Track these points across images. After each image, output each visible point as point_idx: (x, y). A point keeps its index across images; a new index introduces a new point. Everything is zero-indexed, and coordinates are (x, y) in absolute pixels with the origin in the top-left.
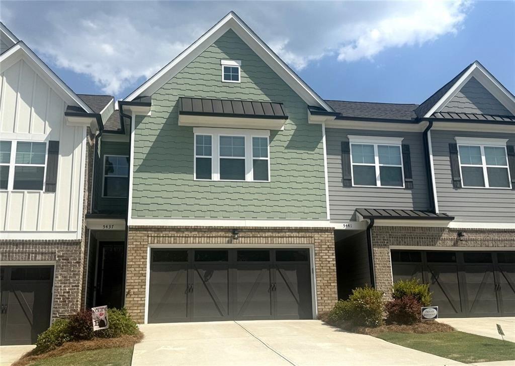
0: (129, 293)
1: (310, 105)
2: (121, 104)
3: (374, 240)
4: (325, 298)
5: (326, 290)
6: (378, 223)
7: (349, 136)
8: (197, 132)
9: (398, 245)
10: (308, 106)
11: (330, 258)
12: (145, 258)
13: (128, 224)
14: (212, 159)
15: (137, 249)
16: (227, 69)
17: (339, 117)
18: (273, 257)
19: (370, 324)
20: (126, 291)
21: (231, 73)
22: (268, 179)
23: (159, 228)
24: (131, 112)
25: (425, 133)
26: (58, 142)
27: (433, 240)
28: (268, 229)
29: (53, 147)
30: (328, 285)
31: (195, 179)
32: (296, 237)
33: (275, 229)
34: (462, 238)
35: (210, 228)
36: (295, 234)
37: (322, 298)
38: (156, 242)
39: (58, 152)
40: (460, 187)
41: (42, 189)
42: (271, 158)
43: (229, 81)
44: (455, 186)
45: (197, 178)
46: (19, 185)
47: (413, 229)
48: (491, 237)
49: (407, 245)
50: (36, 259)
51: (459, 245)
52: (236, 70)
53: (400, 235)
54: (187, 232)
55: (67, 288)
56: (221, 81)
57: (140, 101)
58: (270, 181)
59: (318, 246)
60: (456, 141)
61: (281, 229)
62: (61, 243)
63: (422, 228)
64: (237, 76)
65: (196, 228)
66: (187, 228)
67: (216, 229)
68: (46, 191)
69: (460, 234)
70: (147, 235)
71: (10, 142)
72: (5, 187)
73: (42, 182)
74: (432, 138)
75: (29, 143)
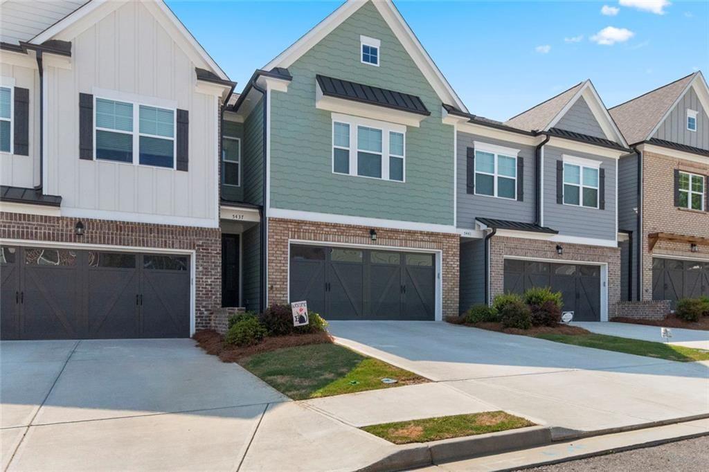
1: (446, 103)
3: (491, 249)
4: (449, 302)
6: (500, 233)
7: (474, 142)
8: (335, 118)
9: (510, 255)
10: (445, 105)
11: (455, 264)
12: (285, 253)
13: (268, 216)
14: (350, 152)
15: (277, 243)
16: (366, 49)
17: (472, 119)
20: (268, 286)
21: (370, 54)
22: (402, 180)
23: (299, 223)
24: (266, 85)
25: (539, 147)
26: (187, 112)
27: (537, 252)
28: (403, 232)
29: (183, 117)
30: (452, 289)
31: (333, 172)
32: (427, 241)
33: (409, 232)
34: (560, 251)
35: (349, 227)
36: (426, 238)
37: (446, 301)
38: (296, 236)
39: (187, 123)
40: (562, 203)
41: (172, 167)
42: (406, 157)
43: (368, 63)
44: (558, 202)
45: (335, 171)
46: (146, 159)
47: (524, 240)
48: (580, 251)
49: (518, 255)
50: (173, 247)
51: (556, 258)
52: (374, 51)
53: (513, 245)
54: (326, 229)
55: (209, 281)
56: (360, 62)
57: (279, 73)
58: (404, 181)
59: (446, 252)
60: (562, 159)
61: (415, 232)
62: (199, 231)
63: (530, 239)
64: (376, 59)
65: (335, 226)
66: (327, 225)
67: (354, 227)
68: (178, 169)
69: (558, 248)
70: (288, 229)
71: (131, 106)
72: (130, 160)
73: (172, 158)
74: (545, 153)
75: (154, 109)
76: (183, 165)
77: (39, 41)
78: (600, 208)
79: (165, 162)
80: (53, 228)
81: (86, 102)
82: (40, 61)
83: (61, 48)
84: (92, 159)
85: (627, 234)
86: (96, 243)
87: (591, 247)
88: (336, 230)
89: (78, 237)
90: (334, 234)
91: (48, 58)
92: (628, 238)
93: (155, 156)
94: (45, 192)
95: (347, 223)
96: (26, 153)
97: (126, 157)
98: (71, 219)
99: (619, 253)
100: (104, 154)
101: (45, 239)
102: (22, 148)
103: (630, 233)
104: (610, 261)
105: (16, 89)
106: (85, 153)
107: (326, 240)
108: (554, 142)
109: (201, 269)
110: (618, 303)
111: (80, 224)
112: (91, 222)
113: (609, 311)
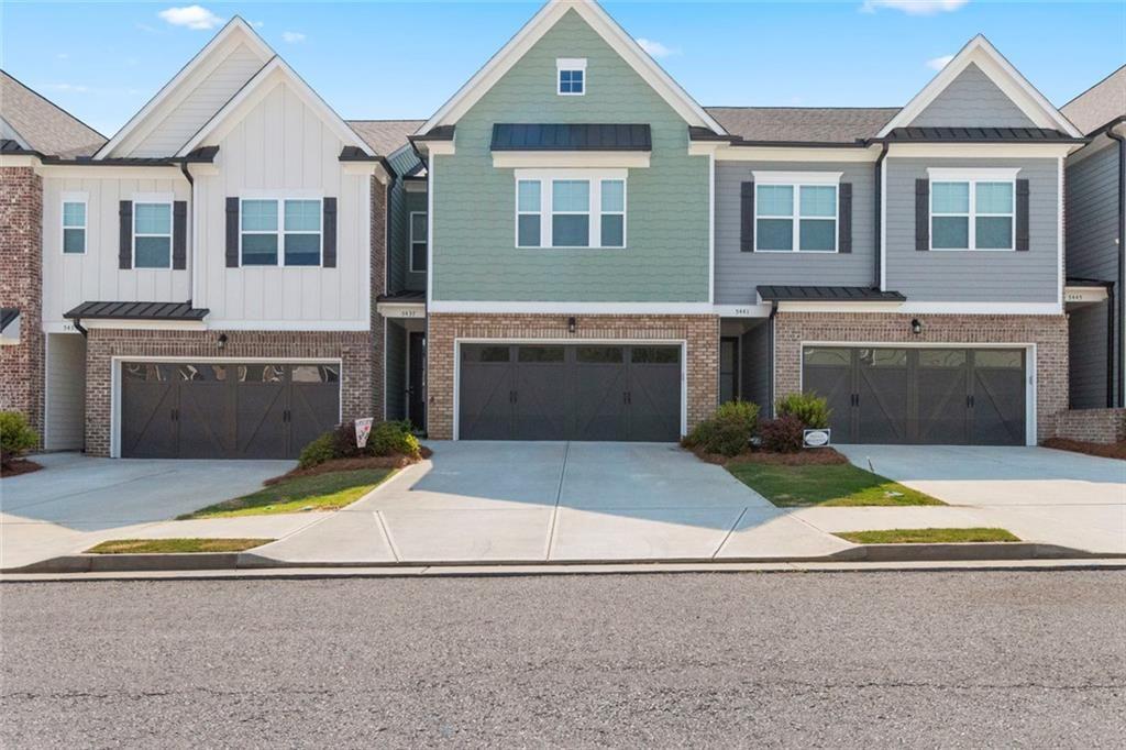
0: (432, 400)
1: (693, 125)
2: (412, 139)
3: (778, 332)
4: (699, 415)
5: (700, 403)
6: (786, 307)
7: (754, 173)
8: (519, 176)
9: (814, 339)
10: (690, 127)
11: (712, 360)
12: (450, 356)
13: (429, 311)
14: (542, 217)
15: (440, 344)
16: (565, 75)
17: (737, 141)
18: (627, 356)
19: (725, 451)
20: (429, 398)
21: (571, 81)
22: (622, 245)
23: (468, 317)
24: (428, 151)
25: (878, 164)
26: (335, 199)
27: (870, 332)
28: (620, 318)
29: (330, 205)
30: (704, 396)
31: (517, 246)
32: (661, 328)
33: (630, 317)
34: (918, 328)
35: (536, 316)
36: (659, 323)
37: (693, 414)
38: (464, 334)
39: (335, 212)
40: (927, 249)
41: (318, 264)
42: (628, 212)
43: (568, 94)
44: (918, 248)
45: (520, 245)
46: (292, 259)
47: (842, 316)
48: (967, 326)
49: (830, 339)
50: (317, 356)
51: (912, 340)
52: (578, 75)
53: (819, 325)
54: (504, 322)
55: (357, 393)
56: (556, 94)
57: (442, 133)
58: (625, 246)
59: (694, 342)
60: (928, 175)
61: (639, 317)
62: (346, 336)
63: (855, 314)
64: (581, 85)
65: (517, 317)
66: (505, 316)
67: (545, 317)
68: (325, 266)
69: (915, 323)
70: (452, 325)
71: (276, 202)
72: (275, 263)
73: (319, 254)
74: (888, 171)
75: (299, 202)
76: (331, 261)
77: (184, 153)
78: (1018, 249)
79: (311, 259)
80: (201, 342)
81: (232, 205)
82: (185, 172)
83: (205, 154)
84: (237, 266)
85: (1104, 289)
86: (239, 356)
87: (992, 318)
88: (518, 322)
89: (221, 351)
90: (516, 327)
91: (193, 168)
92: (1106, 296)
93: (301, 255)
94: (194, 307)
95: (534, 312)
96: (183, 268)
97: (270, 259)
98: (215, 332)
99: (1065, 325)
100: (250, 259)
101: (192, 355)
102: (180, 263)
103: (1109, 285)
104: (1039, 339)
105: (175, 203)
106: (231, 262)
107: (505, 336)
108: (897, 151)
109: (347, 379)
110: (1062, 414)
111: (223, 337)
112: (234, 333)
113: (1038, 427)
